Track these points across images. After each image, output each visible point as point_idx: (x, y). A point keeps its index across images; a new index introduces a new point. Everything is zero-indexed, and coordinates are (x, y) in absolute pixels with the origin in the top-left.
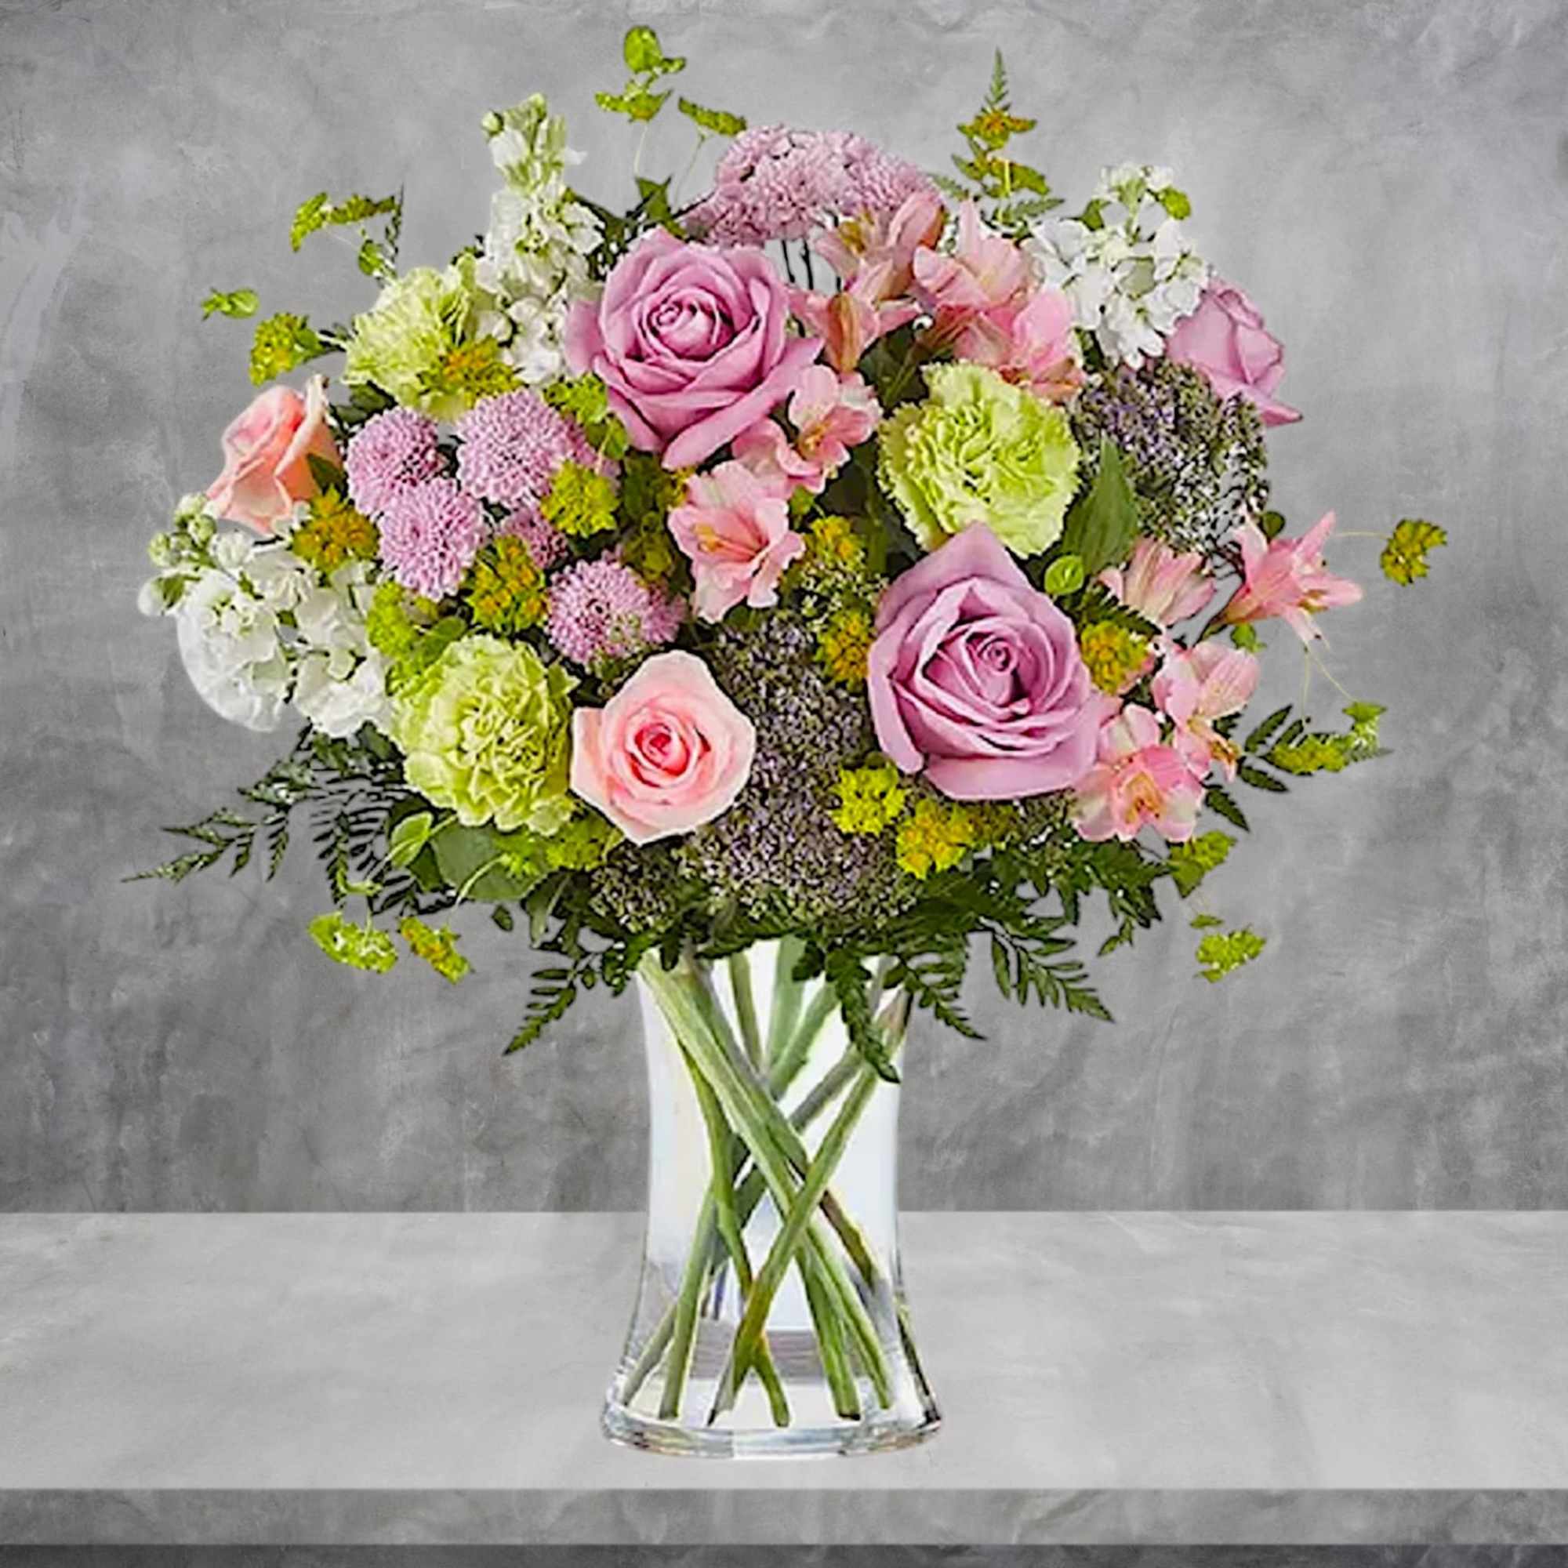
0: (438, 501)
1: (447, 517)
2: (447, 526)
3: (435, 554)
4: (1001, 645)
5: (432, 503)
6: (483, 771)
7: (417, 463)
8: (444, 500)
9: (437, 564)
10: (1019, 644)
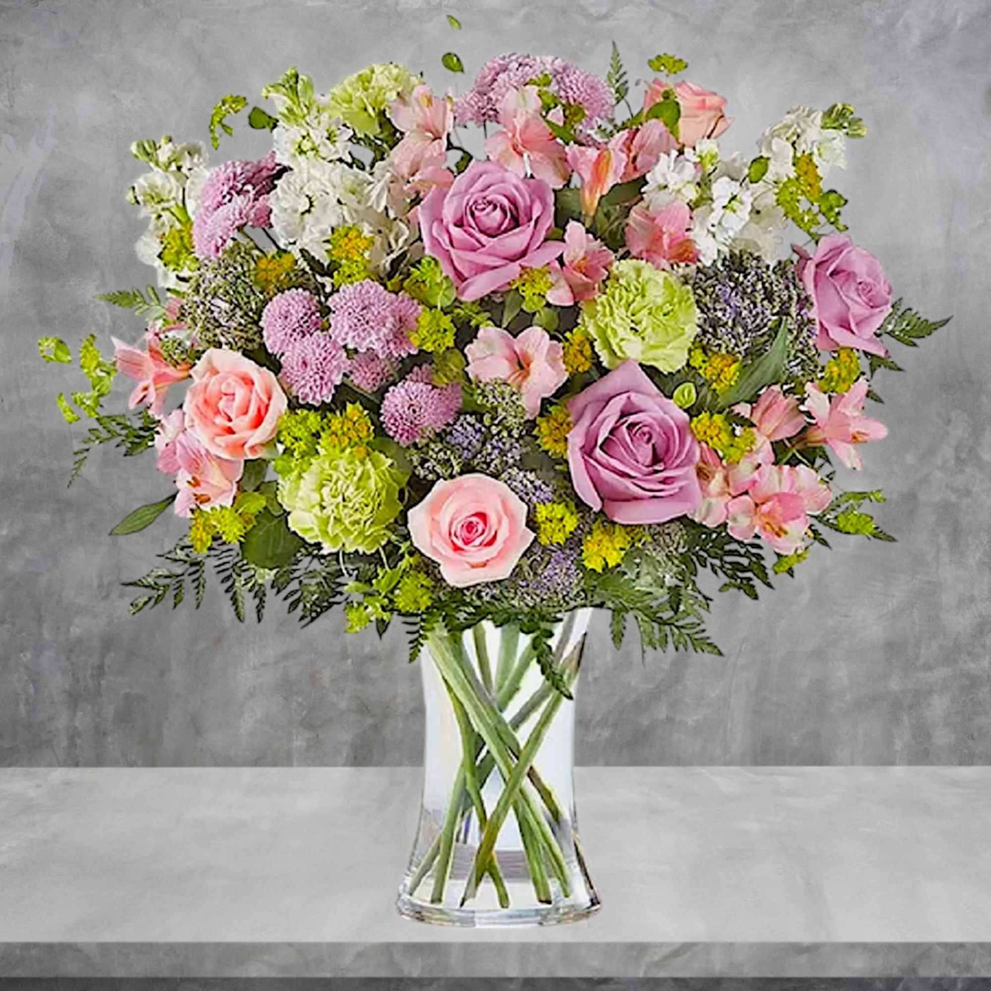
0: (319, 346)
1: (324, 355)
2: (325, 359)
3: (317, 377)
4: (646, 429)
5: (314, 346)
6: (335, 518)
7: (306, 322)
8: (322, 345)
9: (318, 383)
10: (658, 429)
